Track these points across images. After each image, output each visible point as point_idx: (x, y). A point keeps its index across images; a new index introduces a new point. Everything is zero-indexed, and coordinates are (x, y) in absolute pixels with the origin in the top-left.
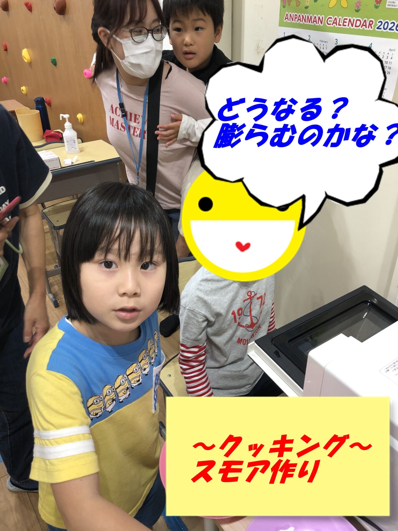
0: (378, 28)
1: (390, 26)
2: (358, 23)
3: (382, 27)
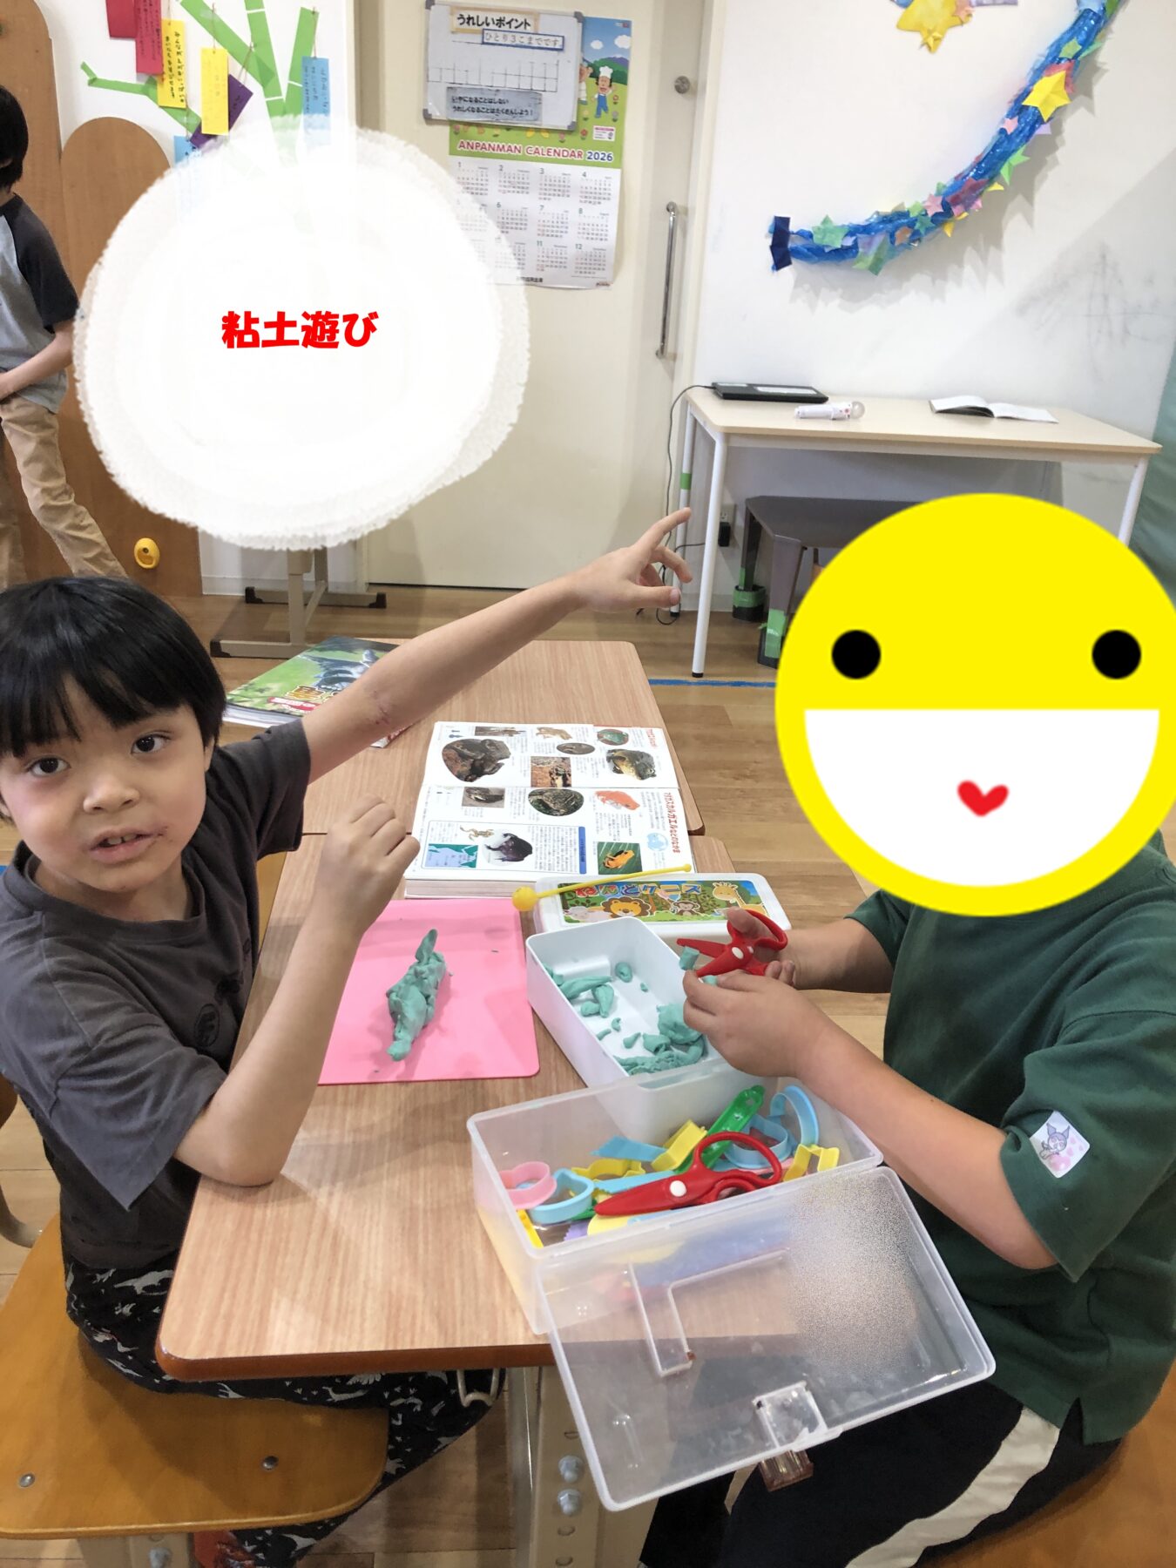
0: (589, 158)
1: (601, 156)
2: (565, 154)
3: (592, 157)
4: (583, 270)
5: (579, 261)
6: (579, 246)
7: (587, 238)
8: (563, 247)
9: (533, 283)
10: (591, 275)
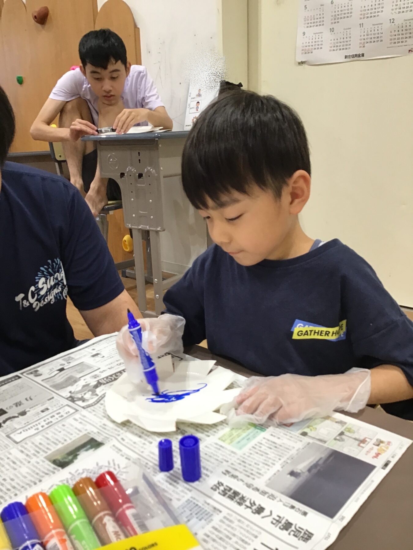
4: (396, 41)
5: (393, 33)
6: (392, 21)
7: (399, 12)
8: (380, 24)
9: (356, 58)
10: (404, 44)
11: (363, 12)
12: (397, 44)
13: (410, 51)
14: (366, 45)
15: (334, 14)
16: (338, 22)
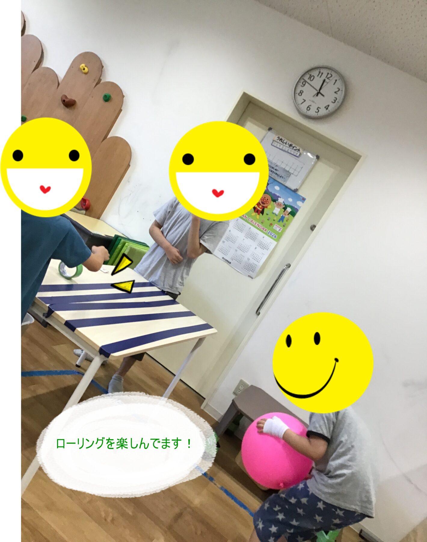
0: (268, 233)
1: (273, 235)
2: (261, 227)
3: (270, 233)
5: (246, 264)
6: (249, 259)
7: (253, 258)
8: (243, 256)
9: (227, 262)
10: (248, 271)
11: (239, 246)
12: (245, 269)
13: (249, 276)
14: (234, 260)
15: (228, 236)
16: (228, 241)
